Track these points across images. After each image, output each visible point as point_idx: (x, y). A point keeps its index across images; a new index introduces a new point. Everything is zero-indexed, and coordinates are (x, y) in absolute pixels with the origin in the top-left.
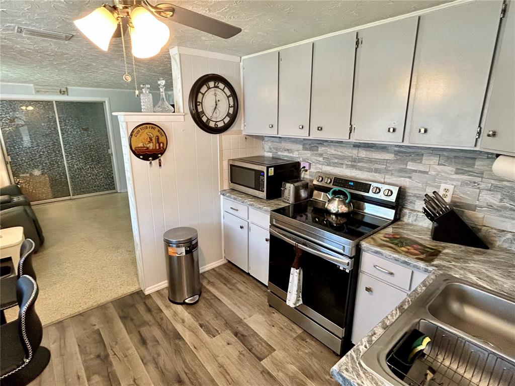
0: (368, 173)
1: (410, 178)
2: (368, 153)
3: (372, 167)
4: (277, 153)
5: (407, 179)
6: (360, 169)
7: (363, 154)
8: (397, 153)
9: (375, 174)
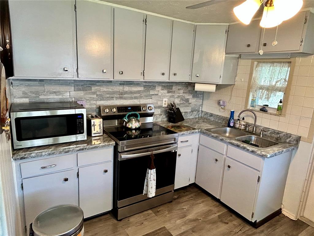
0: (131, 100)
1: (151, 98)
2: (130, 88)
3: (133, 96)
4: (38, 97)
5: (150, 100)
6: (125, 99)
7: (127, 88)
8: (145, 86)
9: (135, 100)
